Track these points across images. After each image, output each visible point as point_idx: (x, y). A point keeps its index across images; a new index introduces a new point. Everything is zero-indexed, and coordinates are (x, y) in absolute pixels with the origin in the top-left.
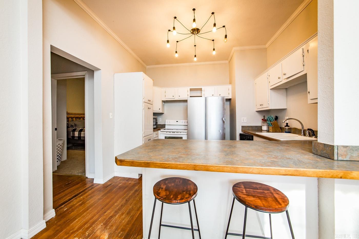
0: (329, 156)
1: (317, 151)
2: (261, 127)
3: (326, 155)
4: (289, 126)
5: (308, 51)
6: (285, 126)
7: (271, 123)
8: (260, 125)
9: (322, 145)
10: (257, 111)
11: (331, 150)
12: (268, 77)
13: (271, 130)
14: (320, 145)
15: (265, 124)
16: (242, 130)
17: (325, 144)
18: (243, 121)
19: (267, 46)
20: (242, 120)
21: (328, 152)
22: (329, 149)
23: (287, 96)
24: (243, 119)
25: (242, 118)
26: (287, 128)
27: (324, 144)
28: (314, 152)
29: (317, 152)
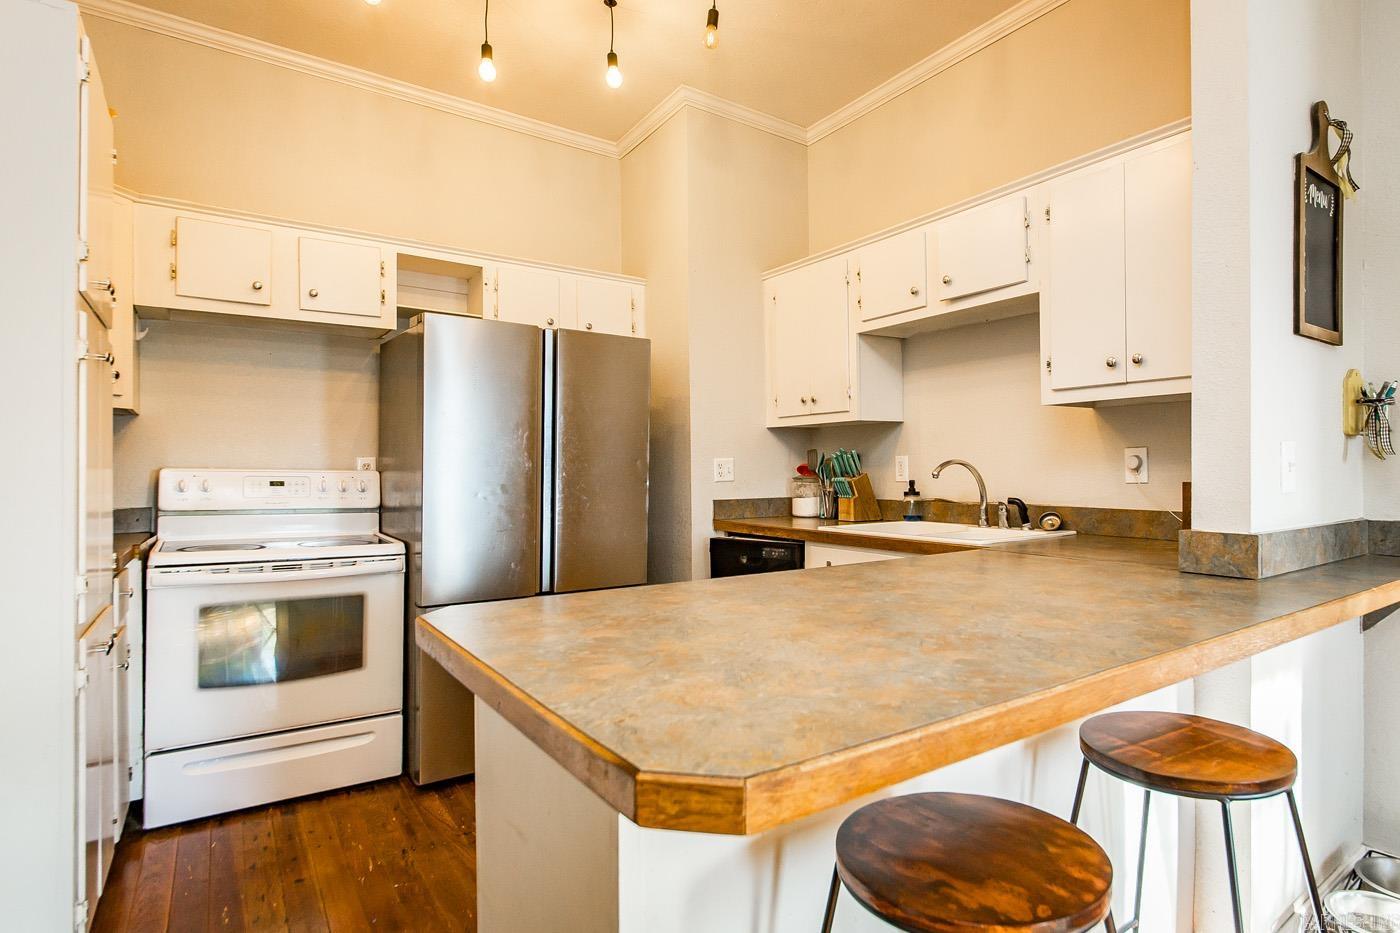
0: (1240, 572)
1: (1198, 561)
2: (788, 503)
3: (1232, 567)
4: (918, 494)
5: (1048, 212)
6: (906, 494)
7: (849, 483)
8: (784, 494)
9: (1215, 540)
10: (772, 430)
11: (1247, 551)
12: (853, 278)
13: (848, 513)
14: (1210, 538)
15: (810, 487)
16: (714, 520)
17: (1226, 535)
18: (720, 474)
19: (812, 134)
20: (716, 470)
21: (1239, 559)
22: (1240, 547)
23: (903, 369)
24: (720, 466)
25: (716, 461)
26: (912, 499)
27: (1223, 534)
28: (1184, 565)
29: (1197, 564)
